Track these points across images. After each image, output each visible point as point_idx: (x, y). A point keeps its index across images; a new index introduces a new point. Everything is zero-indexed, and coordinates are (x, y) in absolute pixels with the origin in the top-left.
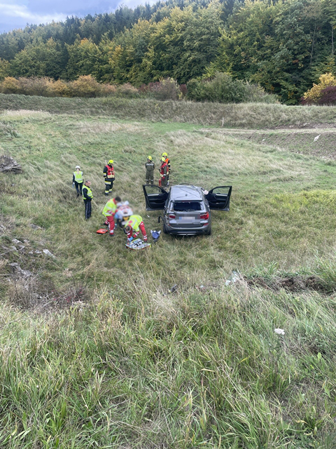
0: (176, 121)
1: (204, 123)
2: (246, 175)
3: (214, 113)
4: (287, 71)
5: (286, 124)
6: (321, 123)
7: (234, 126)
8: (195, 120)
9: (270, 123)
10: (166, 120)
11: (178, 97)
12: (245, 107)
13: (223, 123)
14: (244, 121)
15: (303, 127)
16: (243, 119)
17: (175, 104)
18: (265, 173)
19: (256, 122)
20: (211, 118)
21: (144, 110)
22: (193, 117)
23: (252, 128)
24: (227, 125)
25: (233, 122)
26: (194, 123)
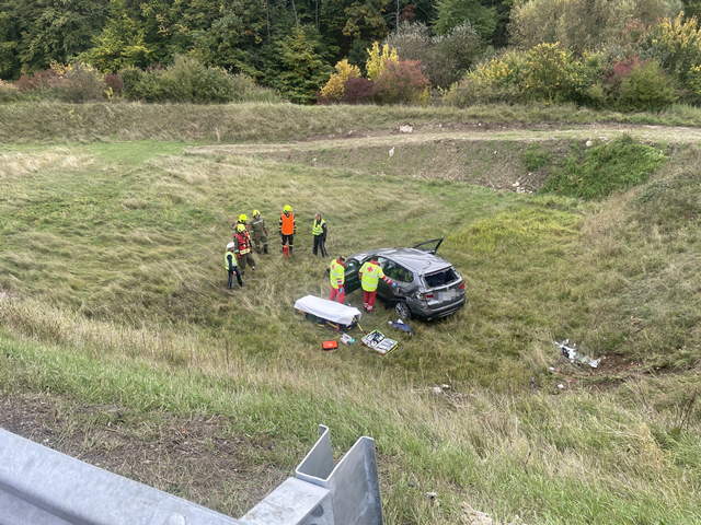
5: (321, 132)
7: (239, 140)
8: (165, 134)
9: (297, 132)
11: (105, 96)
13: (219, 137)
16: (249, 128)
19: (271, 131)
20: (193, 130)
23: (270, 140)
24: (225, 139)
25: (235, 134)
26: (165, 139)
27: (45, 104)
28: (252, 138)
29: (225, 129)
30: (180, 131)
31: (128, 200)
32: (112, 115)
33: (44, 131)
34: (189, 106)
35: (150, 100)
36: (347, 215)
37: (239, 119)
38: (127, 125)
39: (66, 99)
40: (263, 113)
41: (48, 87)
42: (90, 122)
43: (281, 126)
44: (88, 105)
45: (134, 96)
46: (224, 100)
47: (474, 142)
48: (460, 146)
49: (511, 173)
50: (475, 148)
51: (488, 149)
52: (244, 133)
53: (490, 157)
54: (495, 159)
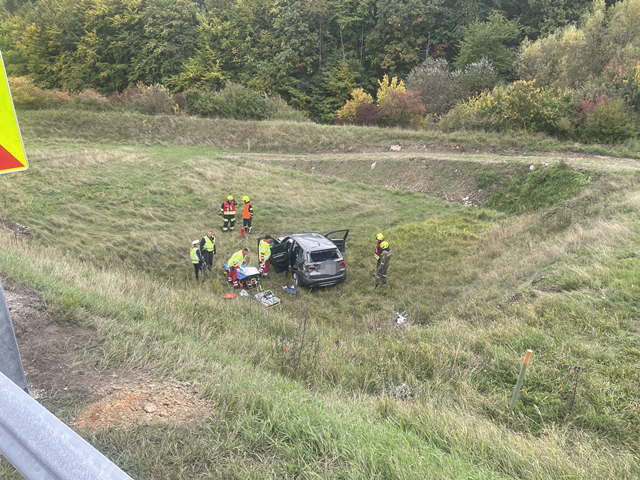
0: (182, 144)
1: (223, 146)
2: (325, 213)
3: (233, 133)
4: (294, 75)
5: (328, 147)
6: (368, 147)
7: (264, 149)
8: (209, 142)
9: (309, 146)
10: (166, 143)
11: (172, 110)
12: (271, 126)
13: (249, 146)
14: (276, 143)
15: (349, 151)
16: (273, 141)
17: (172, 119)
18: (343, 209)
19: (290, 144)
20: (231, 140)
21: (126, 128)
22: (205, 139)
23: (288, 151)
24: (253, 149)
25: (262, 145)
26: (208, 146)
27: (127, 114)
28: (274, 149)
29: (255, 140)
30: (220, 140)
31: (153, 188)
32: (173, 125)
33: (123, 135)
34: (232, 121)
35: (204, 115)
36: (309, 211)
37: (268, 133)
38: (183, 134)
39: (143, 112)
40: (286, 129)
41: (131, 102)
42: (157, 130)
43: (298, 141)
44: (157, 117)
45: (193, 111)
46: (260, 118)
47: (441, 161)
48: (429, 163)
49: (464, 189)
50: (441, 166)
51: (451, 168)
52: (269, 144)
53: (451, 174)
54: (455, 176)
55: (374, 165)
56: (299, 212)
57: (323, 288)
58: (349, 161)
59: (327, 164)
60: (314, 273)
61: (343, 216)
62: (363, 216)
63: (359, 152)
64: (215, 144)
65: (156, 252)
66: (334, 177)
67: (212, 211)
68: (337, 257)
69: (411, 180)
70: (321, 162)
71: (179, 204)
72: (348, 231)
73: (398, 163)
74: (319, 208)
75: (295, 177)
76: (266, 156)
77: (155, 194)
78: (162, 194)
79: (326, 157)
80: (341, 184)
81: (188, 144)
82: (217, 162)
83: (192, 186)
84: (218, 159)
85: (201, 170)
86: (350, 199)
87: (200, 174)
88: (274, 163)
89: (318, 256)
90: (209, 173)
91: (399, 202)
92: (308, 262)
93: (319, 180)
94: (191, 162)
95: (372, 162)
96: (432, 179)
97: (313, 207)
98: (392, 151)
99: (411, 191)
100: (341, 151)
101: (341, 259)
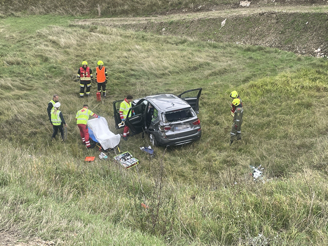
0: (35, 14)
1: (74, 13)
2: (178, 73)
7: (115, 14)
9: (159, 7)
10: (19, 14)
13: (100, 11)
14: (126, 7)
15: (199, 10)
16: (123, 5)
18: (195, 69)
20: (82, 6)
22: (56, 7)
23: (138, 14)
25: (112, 9)
26: (60, 14)
28: (125, 13)
29: (105, 5)
31: (9, 59)
36: (162, 72)
38: (35, 4)
43: (148, 3)
47: (291, 14)
48: (280, 17)
49: (315, 41)
50: (291, 19)
53: (302, 26)
54: (306, 29)
55: (224, 22)
56: (152, 74)
57: (179, 147)
58: (199, 20)
59: (177, 24)
60: (169, 133)
61: (195, 75)
62: (215, 74)
63: (208, 10)
64: (67, 11)
65: (17, 120)
66: (185, 37)
67: (67, 77)
68: (191, 116)
69: (262, 36)
70: (172, 23)
71: (35, 73)
72: (201, 90)
73: (248, 19)
74: (171, 68)
75: (146, 40)
76: (117, 20)
77: (12, 64)
78: (18, 64)
79: (176, 17)
80: (192, 43)
81: (40, 13)
82: (69, 30)
83: (47, 55)
84: (70, 26)
85: (55, 38)
86: (201, 57)
87: (54, 42)
88: (126, 27)
89: (173, 116)
90: (63, 41)
91: (251, 58)
92: (164, 123)
93: (170, 41)
94: (44, 31)
95: (221, 20)
96: (283, 33)
97: (166, 68)
98: (242, 7)
99: (263, 46)
100: (190, 10)
101: (196, 117)
